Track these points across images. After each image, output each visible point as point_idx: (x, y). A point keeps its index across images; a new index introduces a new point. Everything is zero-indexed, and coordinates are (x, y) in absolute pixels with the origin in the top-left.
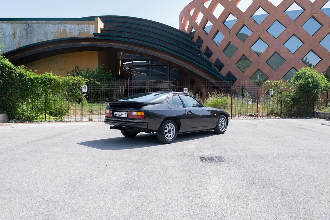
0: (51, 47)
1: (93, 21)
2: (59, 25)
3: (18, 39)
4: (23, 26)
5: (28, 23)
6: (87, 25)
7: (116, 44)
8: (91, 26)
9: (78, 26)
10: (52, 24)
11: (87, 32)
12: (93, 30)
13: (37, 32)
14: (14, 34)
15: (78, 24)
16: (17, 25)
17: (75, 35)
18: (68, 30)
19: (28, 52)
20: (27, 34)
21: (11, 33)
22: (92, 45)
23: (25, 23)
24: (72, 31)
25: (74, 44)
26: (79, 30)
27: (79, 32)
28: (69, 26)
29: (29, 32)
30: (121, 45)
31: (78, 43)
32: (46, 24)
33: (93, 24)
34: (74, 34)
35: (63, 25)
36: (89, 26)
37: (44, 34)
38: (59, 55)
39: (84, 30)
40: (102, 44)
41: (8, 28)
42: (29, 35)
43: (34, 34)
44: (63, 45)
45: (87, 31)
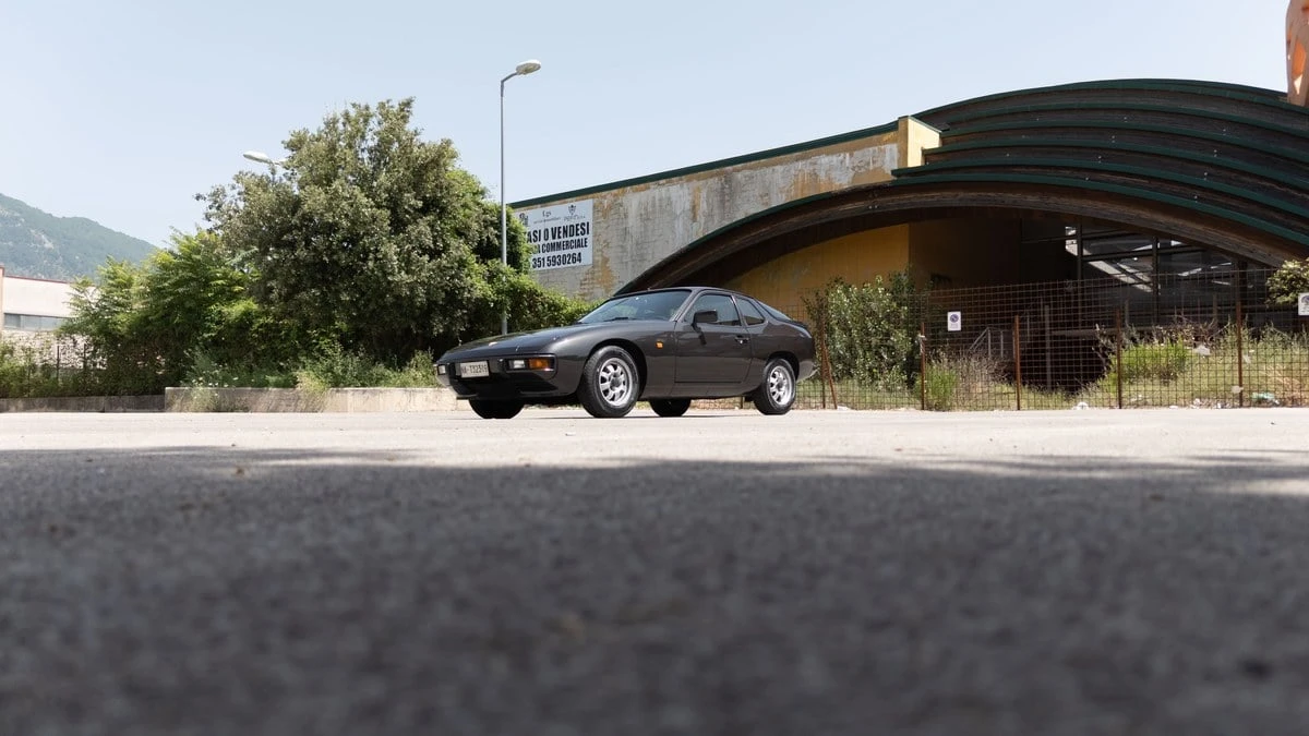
0: (764, 231)
1: (892, 133)
2: (800, 164)
3: (703, 221)
4: (714, 182)
5: (723, 173)
6: (876, 148)
7: (945, 193)
8: (888, 147)
9: (851, 155)
10: (781, 163)
11: (875, 169)
12: (892, 159)
13: (744, 194)
14: (694, 208)
15: (851, 151)
16: (701, 182)
17: (840, 185)
18: (822, 175)
19: (711, 253)
20: (722, 202)
21: (688, 206)
22: (873, 209)
23: (717, 175)
24: (833, 174)
25: (825, 212)
26: (853, 169)
27: (851, 173)
28: (825, 160)
29: (726, 196)
30: (962, 194)
31: (833, 209)
32: (767, 166)
33: (894, 141)
34: (838, 183)
35: (809, 161)
36: (881, 150)
37: (761, 196)
38: (799, 252)
39: (868, 164)
40: (901, 202)
41: (679, 193)
42: (727, 204)
43: (739, 202)
44: (795, 220)
45: (877, 165)
